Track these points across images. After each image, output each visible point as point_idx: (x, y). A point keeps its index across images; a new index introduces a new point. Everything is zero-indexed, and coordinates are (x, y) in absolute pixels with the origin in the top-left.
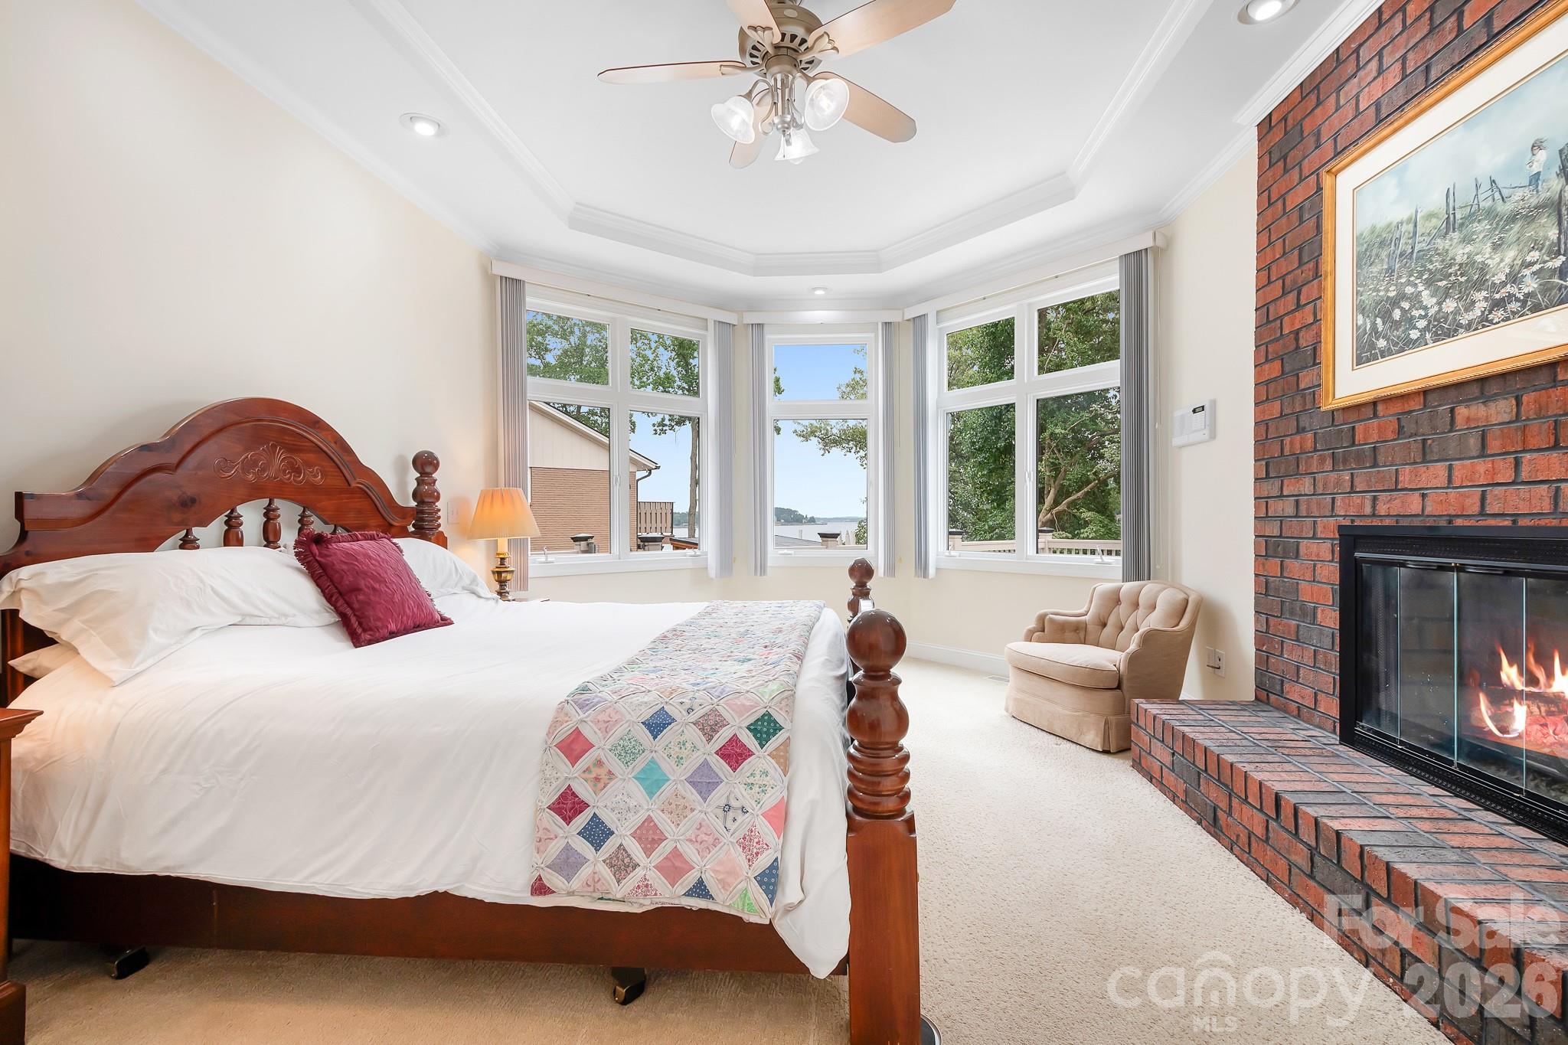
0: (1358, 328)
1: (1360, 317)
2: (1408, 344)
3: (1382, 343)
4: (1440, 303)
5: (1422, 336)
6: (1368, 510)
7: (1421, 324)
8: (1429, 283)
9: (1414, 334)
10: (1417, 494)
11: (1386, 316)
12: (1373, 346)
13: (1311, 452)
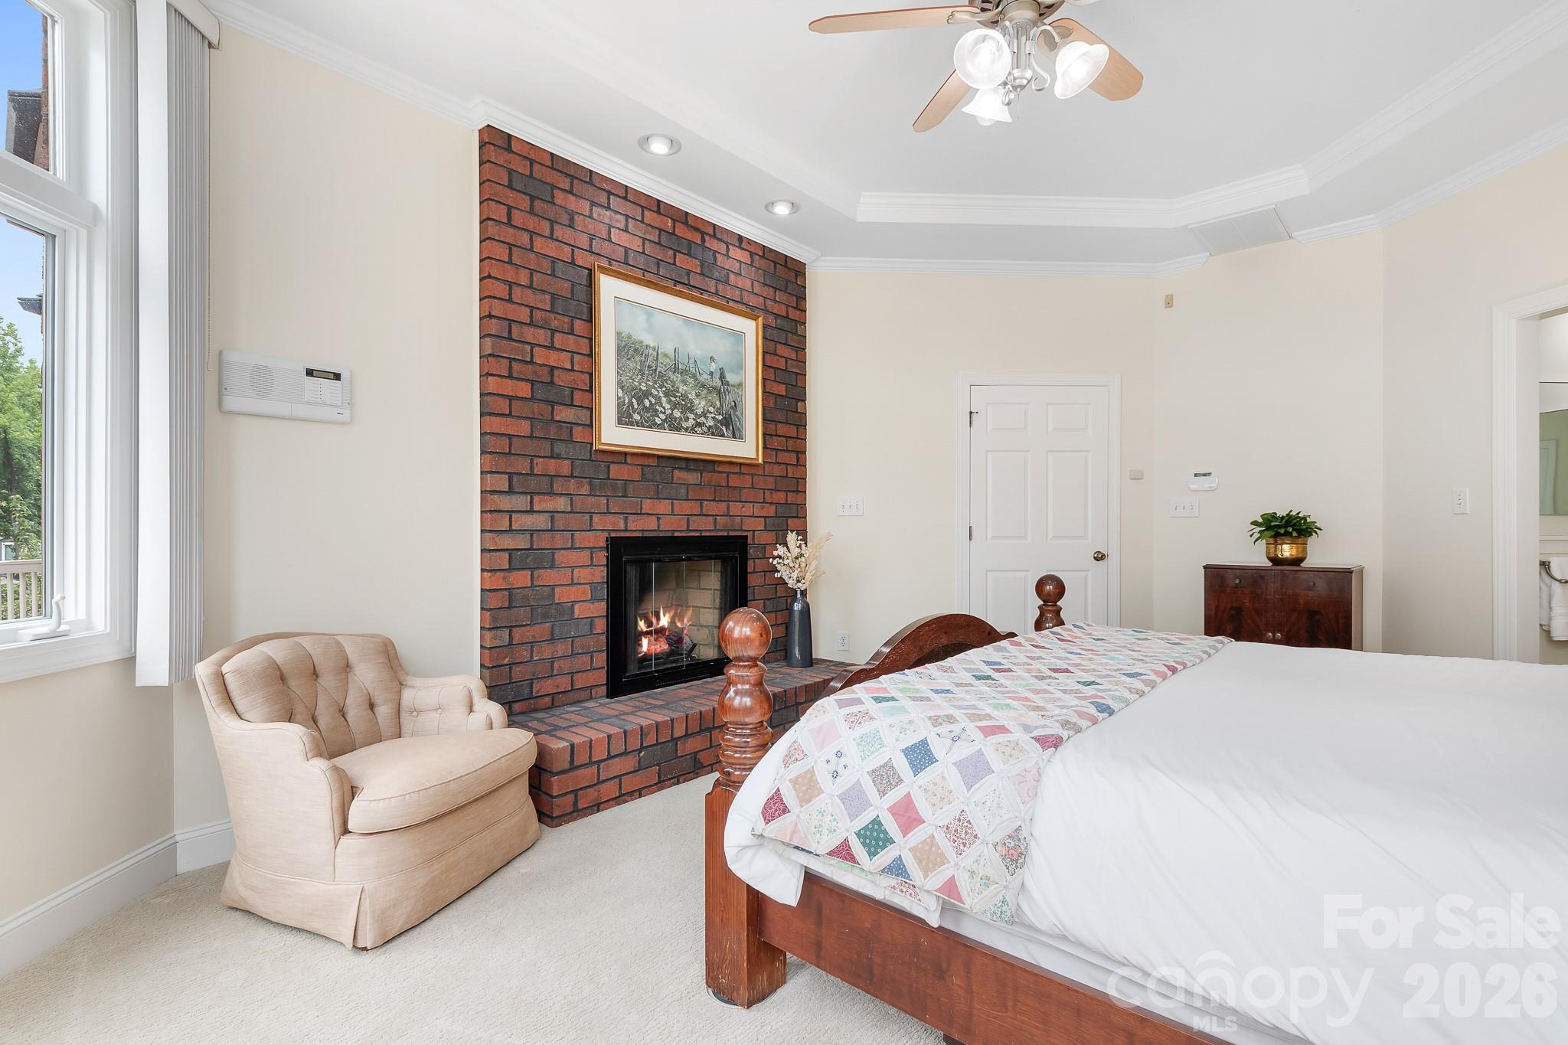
0: (619, 398)
1: (620, 390)
2: (653, 425)
3: (637, 417)
4: (672, 410)
5: (663, 424)
6: (622, 527)
7: (663, 416)
8: (666, 394)
9: (658, 421)
10: (654, 517)
11: (640, 401)
12: (630, 416)
13: (568, 477)
